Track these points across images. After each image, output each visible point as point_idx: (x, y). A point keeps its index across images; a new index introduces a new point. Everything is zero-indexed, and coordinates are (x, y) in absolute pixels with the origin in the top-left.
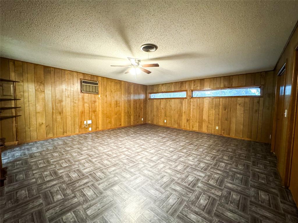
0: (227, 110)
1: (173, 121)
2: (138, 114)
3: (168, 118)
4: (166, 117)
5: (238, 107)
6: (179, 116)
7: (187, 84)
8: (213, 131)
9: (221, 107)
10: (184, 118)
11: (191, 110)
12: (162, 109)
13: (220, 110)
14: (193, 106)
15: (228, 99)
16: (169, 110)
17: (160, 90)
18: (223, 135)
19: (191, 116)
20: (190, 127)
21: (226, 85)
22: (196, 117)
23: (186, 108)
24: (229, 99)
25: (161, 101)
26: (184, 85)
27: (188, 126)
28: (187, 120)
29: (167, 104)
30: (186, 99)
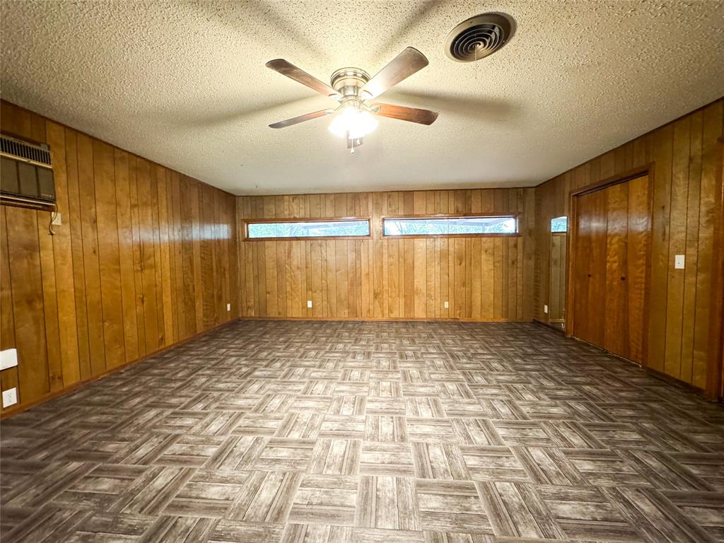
0: (463, 264)
1: (334, 301)
2: (215, 293)
3: (318, 295)
4: (310, 292)
5: (484, 256)
6: (352, 285)
7: (370, 200)
8: (438, 313)
9: (451, 258)
10: (366, 289)
11: (385, 267)
12: (298, 268)
13: (451, 264)
14: (390, 256)
15: (464, 239)
16: (319, 271)
17: (287, 213)
18: (458, 319)
19: (385, 283)
20: (382, 312)
21: (460, 210)
22: (397, 285)
23: (371, 263)
24: (467, 239)
25: (291, 246)
26: (363, 202)
27: (380, 309)
28: (376, 295)
29: (313, 253)
30: (371, 241)
